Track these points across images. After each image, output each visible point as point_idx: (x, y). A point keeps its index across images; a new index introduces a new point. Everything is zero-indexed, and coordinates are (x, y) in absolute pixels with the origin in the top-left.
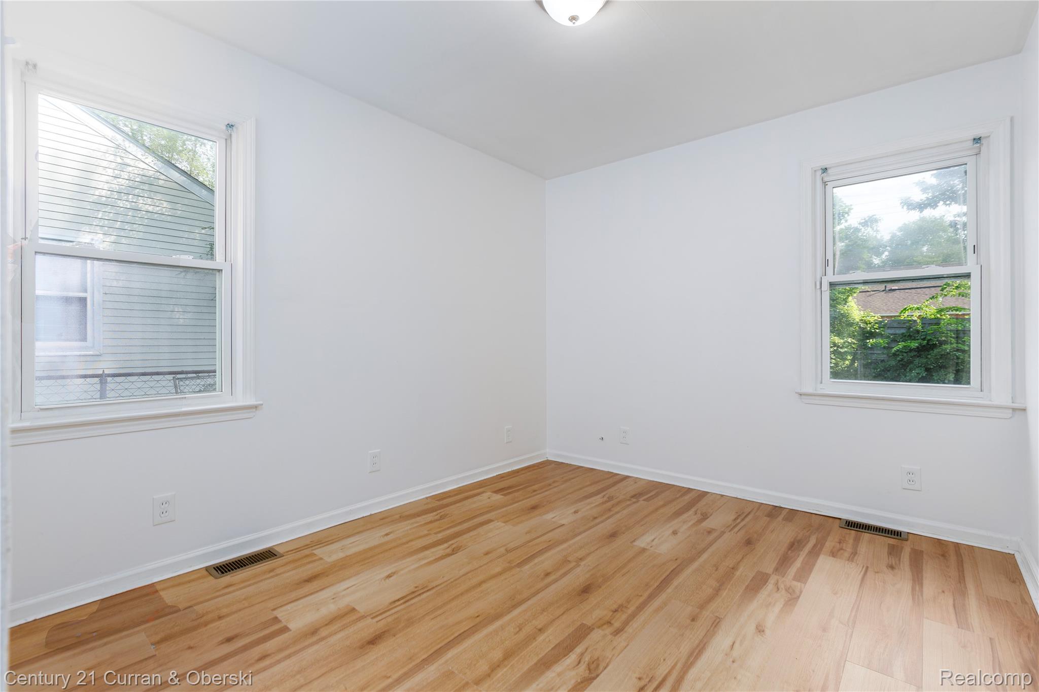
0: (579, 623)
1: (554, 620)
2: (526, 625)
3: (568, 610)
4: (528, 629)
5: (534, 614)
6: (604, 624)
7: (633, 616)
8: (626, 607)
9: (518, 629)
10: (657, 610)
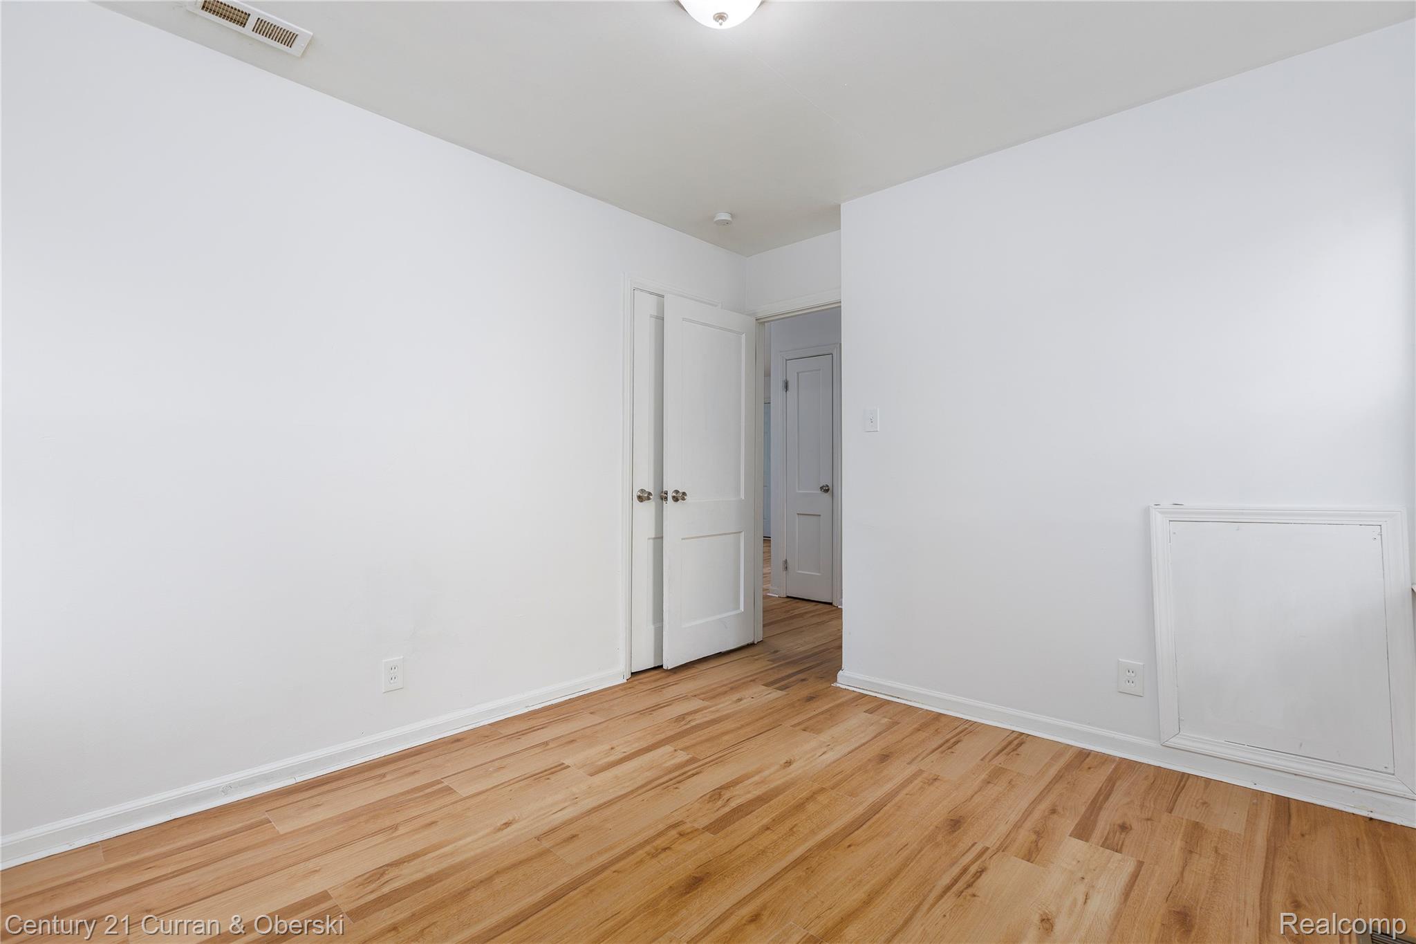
0: (719, 835)
1: (750, 839)
2: (785, 834)
3: (730, 852)
4: (783, 828)
5: (776, 847)
6: (688, 834)
7: (647, 842)
8: (649, 854)
9: (795, 829)
10: (611, 848)
